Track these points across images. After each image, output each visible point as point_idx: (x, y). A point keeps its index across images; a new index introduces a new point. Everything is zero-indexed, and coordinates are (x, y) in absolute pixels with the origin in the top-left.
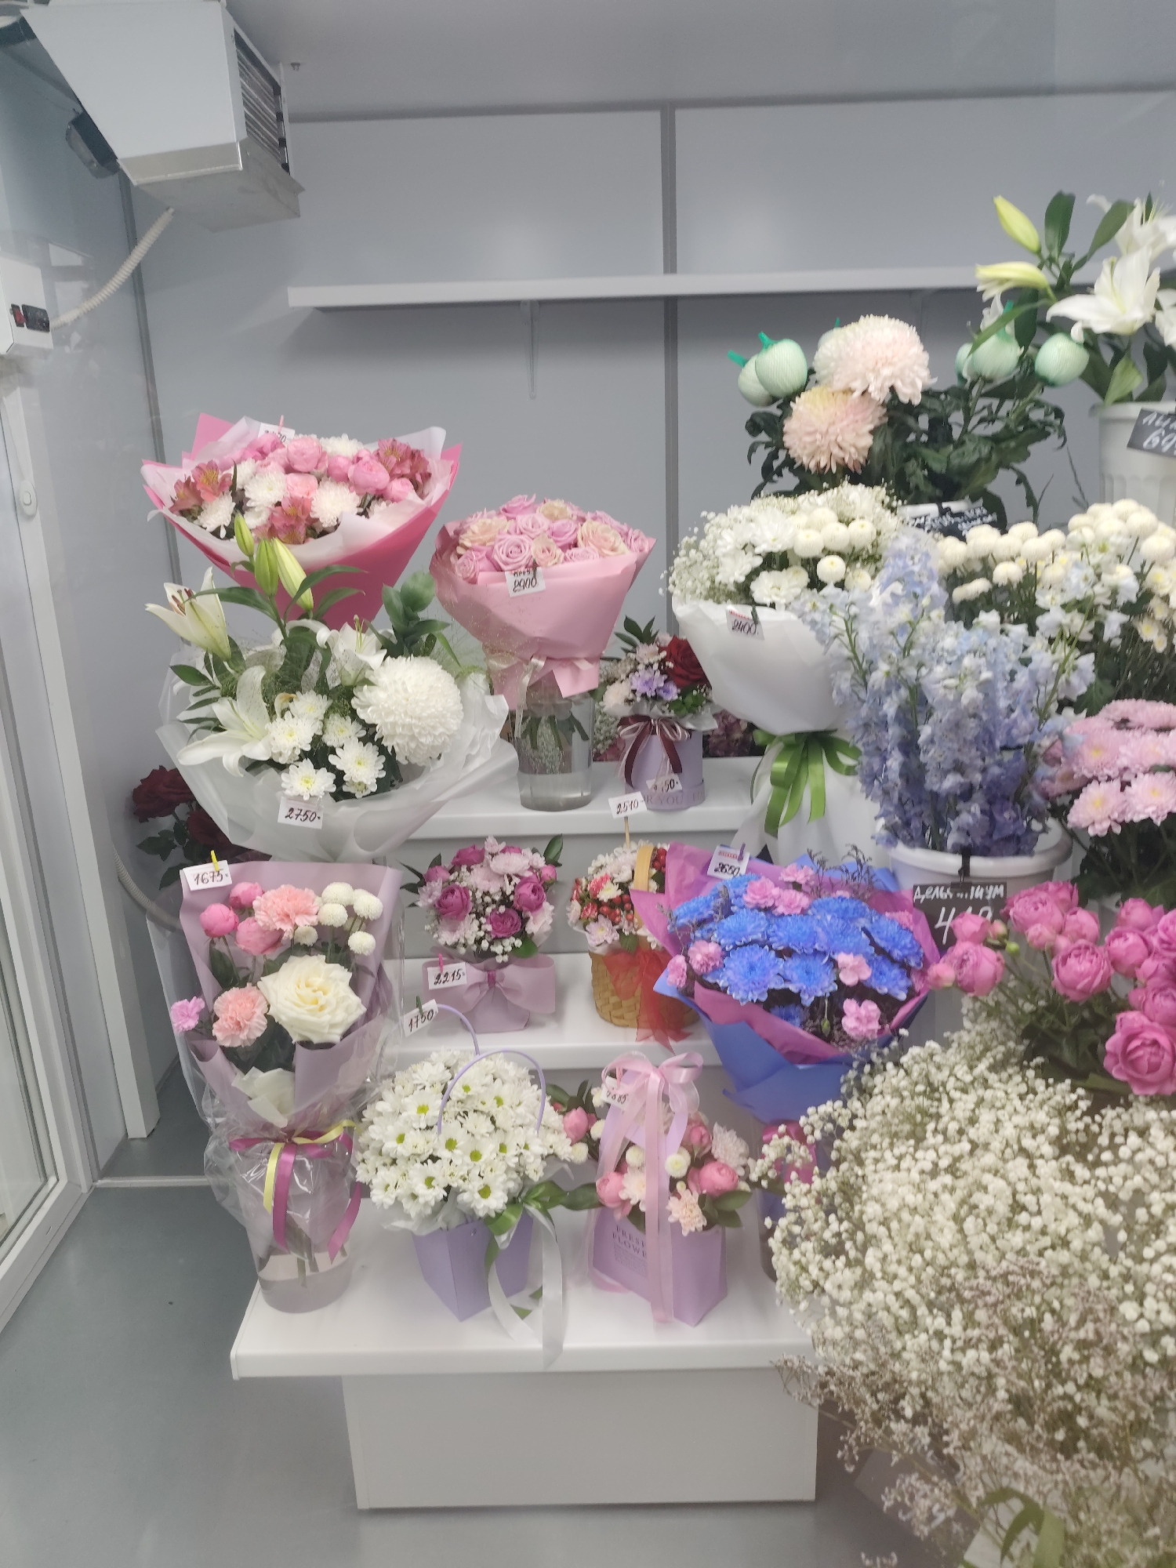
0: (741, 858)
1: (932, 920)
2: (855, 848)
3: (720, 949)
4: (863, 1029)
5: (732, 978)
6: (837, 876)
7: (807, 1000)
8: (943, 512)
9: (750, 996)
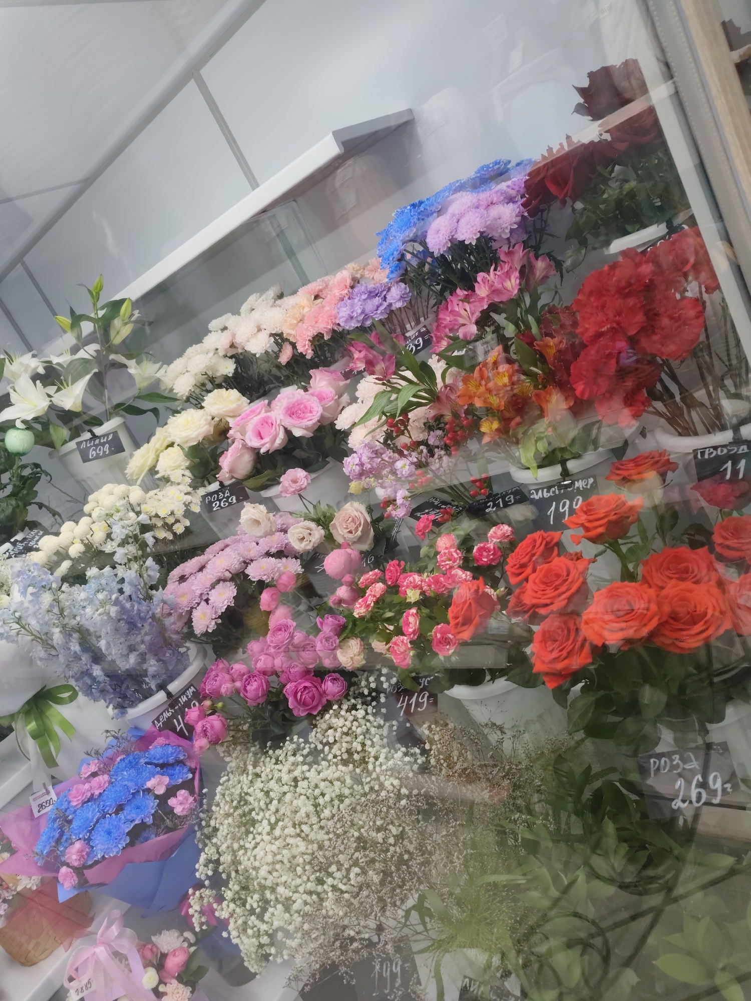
0: (48, 792)
1: (173, 729)
2: (107, 731)
3: (82, 842)
4: (187, 806)
5: (103, 847)
6: (110, 753)
7: (149, 821)
8: (14, 544)
9: (120, 846)
